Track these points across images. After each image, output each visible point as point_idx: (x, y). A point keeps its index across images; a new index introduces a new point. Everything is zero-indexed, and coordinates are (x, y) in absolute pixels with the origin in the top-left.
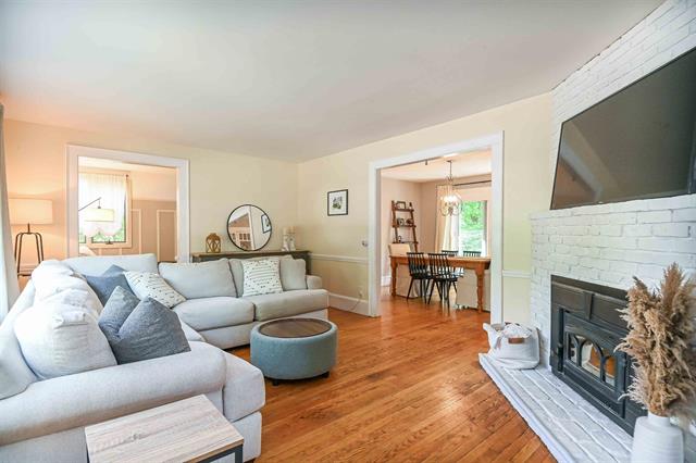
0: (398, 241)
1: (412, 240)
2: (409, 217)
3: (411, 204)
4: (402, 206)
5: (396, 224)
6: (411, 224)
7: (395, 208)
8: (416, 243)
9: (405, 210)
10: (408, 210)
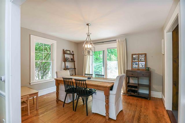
0: (66, 69)
1: (73, 67)
2: (72, 57)
3: (73, 52)
4: (68, 52)
5: (65, 60)
6: (73, 60)
7: (64, 52)
8: (75, 69)
9: (70, 54)
10: (72, 54)
